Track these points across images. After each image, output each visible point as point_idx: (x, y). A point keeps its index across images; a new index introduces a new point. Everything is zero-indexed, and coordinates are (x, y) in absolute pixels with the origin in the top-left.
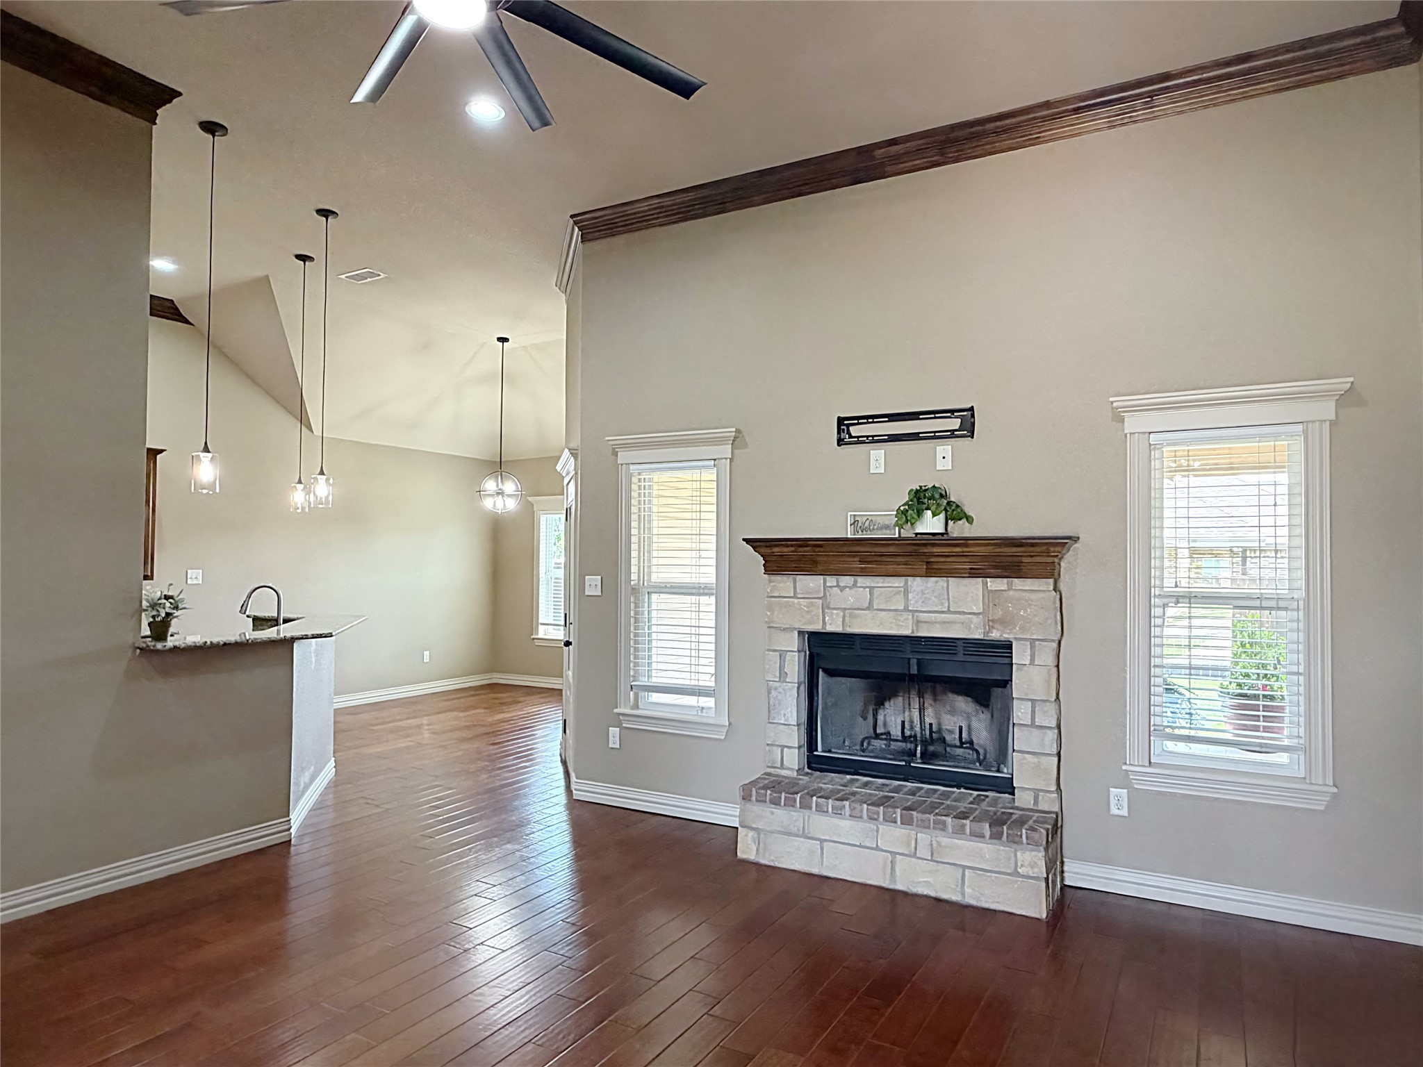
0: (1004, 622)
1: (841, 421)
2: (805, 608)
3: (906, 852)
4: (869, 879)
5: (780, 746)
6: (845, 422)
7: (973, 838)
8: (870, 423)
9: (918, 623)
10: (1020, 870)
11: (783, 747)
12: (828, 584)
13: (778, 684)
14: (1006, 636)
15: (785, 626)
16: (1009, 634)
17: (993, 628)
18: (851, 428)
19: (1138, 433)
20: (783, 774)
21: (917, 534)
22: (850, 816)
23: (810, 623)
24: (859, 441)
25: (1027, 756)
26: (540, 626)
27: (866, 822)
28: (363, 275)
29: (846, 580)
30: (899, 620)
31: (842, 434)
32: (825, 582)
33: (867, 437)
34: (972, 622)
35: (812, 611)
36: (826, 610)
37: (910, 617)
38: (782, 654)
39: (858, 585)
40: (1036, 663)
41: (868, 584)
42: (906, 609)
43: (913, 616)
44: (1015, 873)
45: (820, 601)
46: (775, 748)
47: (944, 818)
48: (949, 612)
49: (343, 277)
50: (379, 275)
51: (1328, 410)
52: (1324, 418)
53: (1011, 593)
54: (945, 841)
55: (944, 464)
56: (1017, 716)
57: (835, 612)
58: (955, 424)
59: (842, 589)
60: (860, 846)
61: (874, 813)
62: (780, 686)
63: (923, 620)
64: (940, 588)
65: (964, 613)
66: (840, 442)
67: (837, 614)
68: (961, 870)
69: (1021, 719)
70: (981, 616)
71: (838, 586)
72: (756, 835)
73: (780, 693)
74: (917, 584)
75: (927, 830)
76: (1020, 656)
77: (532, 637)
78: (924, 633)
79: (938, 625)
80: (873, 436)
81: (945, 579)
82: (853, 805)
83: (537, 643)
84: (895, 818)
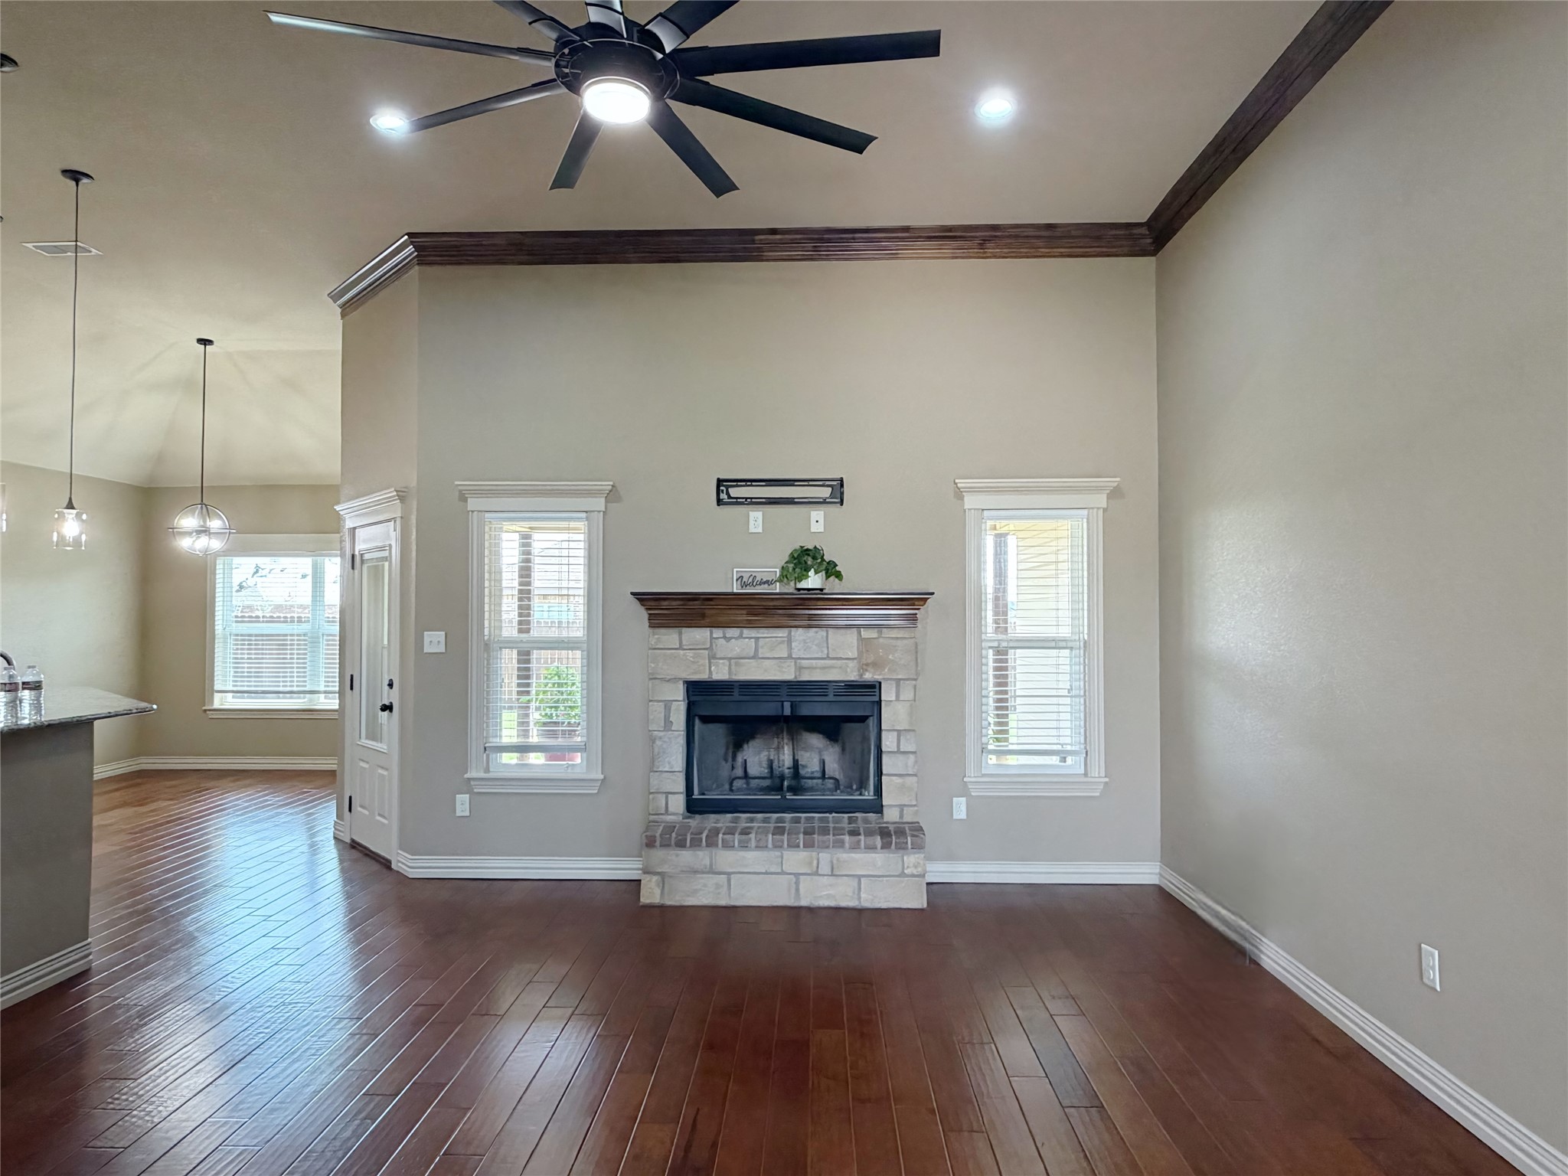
0: (876, 665)
1: (720, 482)
2: (691, 659)
3: (809, 872)
4: (776, 902)
5: (665, 793)
6: (725, 484)
7: (867, 850)
8: (749, 486)
9: (800, 669)
10: (906, 871)
11: (668, 793)
12: (714, 636)
13: (662, 734)
14: (878, 677)
15: (669, 677)
16: (879, 675)
17: (866, 670)
18: (730, 490)
19: (975, 509)
20: (668, 820)
21: (799, 590)
22: (757, 847)
23: (695, 673)
24: (737, 502)
25: (894, 778)
26: (216, 694)
27: (771, 850)
28: (63, 248)
29: (732, 632)
30: (783, 667)
31: (721, 494)
32: (711, 633)
33: (746, 498)
34: (848, 666)
35: (698, 662)
36: (712, 661)
37: (793, 663)
38: (668, 705)
39: (744, 636)
40: (901, 699)
41: (753, 635)
42: (790, 657)
43: (795, 663)
44: (902, 875)
45: (706, 652)
46: (660, 795)
47: (842, 837)
48: (828, 658)
49: (30, 245)
50: (90, 252)
51: (1101, 500)
52: (1099, 506)
53: (881, 640)
54: (844, 856)
55: (817, 527)
56: (886, 745)
57: (721, 661)
58: (825, 492)
59: (728, 639)
60: (766, 873)
61: (778, 841)
62: (664, 735)
63: (805, 666)
64: (820, 637)
65: (841, 659)
66: (719, 502)
67: (723, 663)
68: (856, 880)
69: (889, 747)
70: (855, 661)
71: (724, 637)
72: (660, 878)
73: (665, 742)
74: (799, 634)
75: (827, 850)
76: (887, 694)
77: (204, 708)
78: (805, 677)
79: (818, 670)
80: (751, 498)
81: (825, 629)
82: (759, 836)
83: (211, 715)
84: (799, 843)
